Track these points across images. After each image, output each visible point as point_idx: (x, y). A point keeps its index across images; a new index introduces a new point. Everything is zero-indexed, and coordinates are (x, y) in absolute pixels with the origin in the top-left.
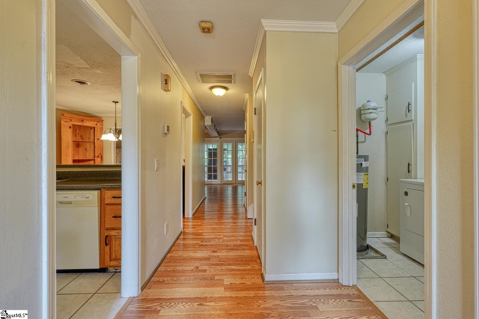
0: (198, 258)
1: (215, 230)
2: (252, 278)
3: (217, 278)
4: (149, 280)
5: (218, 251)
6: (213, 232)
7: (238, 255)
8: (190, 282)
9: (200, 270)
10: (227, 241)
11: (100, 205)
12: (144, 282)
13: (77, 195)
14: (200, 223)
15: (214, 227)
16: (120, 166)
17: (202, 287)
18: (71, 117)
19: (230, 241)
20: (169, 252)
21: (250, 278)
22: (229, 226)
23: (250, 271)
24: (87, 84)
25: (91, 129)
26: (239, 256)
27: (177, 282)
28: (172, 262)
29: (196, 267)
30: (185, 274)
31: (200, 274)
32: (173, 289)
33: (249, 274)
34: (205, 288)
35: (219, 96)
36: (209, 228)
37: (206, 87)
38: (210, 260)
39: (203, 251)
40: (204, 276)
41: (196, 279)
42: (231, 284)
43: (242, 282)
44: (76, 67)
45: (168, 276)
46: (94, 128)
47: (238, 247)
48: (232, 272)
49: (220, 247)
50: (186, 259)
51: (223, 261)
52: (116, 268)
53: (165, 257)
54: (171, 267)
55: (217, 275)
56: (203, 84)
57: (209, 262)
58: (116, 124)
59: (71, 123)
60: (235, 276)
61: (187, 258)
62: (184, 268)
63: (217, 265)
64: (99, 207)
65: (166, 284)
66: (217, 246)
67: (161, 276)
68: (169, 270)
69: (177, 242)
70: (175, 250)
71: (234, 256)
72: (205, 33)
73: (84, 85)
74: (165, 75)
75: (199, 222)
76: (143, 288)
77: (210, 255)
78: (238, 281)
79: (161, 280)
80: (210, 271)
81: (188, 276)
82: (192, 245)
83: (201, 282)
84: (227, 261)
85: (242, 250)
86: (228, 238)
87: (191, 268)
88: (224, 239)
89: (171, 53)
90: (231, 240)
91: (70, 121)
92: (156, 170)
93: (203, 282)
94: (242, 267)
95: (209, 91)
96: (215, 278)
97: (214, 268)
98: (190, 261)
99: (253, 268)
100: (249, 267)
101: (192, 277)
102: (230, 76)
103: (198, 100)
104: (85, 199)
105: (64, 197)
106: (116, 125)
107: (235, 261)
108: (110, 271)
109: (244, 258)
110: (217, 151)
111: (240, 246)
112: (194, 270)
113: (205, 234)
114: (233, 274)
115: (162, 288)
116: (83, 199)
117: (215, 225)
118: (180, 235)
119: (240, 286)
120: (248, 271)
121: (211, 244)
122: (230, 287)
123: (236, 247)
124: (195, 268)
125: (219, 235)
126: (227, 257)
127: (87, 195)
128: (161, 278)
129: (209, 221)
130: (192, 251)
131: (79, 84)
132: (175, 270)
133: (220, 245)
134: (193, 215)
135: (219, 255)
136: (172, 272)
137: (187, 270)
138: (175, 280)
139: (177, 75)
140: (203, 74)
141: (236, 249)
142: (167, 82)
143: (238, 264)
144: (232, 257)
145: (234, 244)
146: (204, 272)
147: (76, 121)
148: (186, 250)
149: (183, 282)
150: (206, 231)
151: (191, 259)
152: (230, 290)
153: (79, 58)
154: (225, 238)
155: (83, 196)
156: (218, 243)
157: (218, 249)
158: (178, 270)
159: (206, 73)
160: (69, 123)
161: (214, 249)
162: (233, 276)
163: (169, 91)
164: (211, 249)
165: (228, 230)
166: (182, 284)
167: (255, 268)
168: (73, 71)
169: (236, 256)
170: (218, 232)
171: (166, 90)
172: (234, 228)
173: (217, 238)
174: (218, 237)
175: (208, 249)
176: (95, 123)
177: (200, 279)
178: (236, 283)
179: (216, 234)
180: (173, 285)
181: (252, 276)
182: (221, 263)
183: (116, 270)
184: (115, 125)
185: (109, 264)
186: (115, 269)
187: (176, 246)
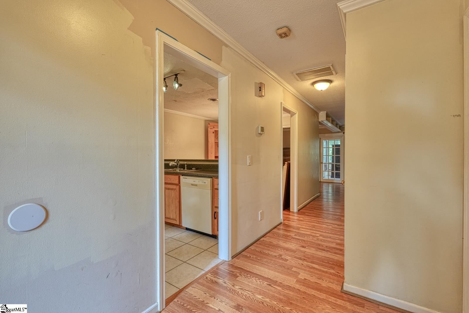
0: (285, 248)
1: (314, 227)
2: (330, 282)
3: (294, 270)
4: (240, 253)
5: (307, 247)
6: (311, 229)
7: (327, 256)
8: (269, 265)
9: (282, 258)
10: (321, 240)
11: (212, 189)
12: (236, 253)
13: (200, 180)
14: (302, 219)
15: (315, 225)
16: (217, 161)
17: (277, 272)
18: (214, 125)
19: (325, 241)
20: (263, 236)
21: (327, 281)
22: (331, 227)
23: (332, 275)
24: (217, 100)
26: (326, 258)
27: (259, 261)
28: (262, 245)
29: (280, 254)
30: (268, 258)
31: (281, 261)
32: (254, 265)
33: (330, 278)
34: (279, 274)
35: (322, 90)
36: (308, 225)
37: (306, 84)
38: (295, 253)
39: (292, 244)
40: (283, 264)
41: (275, 264)
42: (305, 279)
43: (317, 282)
44: (207, 90)
45: (254, 255)
47: (330, 249)
48: (312, 270)
49: (310, 244)
50: (274, 246)
51: (306, 257)
53: (259, 240)
54: (260, 249)
55: (295, 268)
56: (303, 82)
57: (293, 254)
59: (213, 129)
60: (313, 274)
61: (276, 245)
62: (270, 252)
63: (299, 259)
64: (212, 190)
65: (250, 260)
66: (308, 243)
67: (249, 253)
68: (257, 250)
69: (274, 230)
70: (269, 237)
71: (322, 256)
72: (283, 38)
73: (215, 101)
74: (259, 83)
75: (301, 217)
76: (233, 257)
77: (297, 248)
78: (313, 279)
79: (248, 256)
80: (291, 262)
81: (270, 260)
82: (285, 236)
83: (278, 268)
84: (311, 258)
85: (334, 253)
86: (324, 239)
87: (275, 254)
88: (318, 238)
89: (263, 63)
90: (327, 241)
92: (248, 165)
93: (280, 269)
94: (325, 268)
95: (311, 87)
96: (292, 268)
97: (296, 260)
98: (277, 248)
99: (337, 273)
100: (332, 271)
101: (273, 262)
102: (329, 69)
103: (305, 98)
104: (204, 184)
107: (320, 261)
109: (331, 262)
110: (340, 147)
111: (333, 249)
112: (277, 257)
113: (302, 229)
114: (311, 272)
115: (247, 262)
116: (202, 184)
117: (316, 223)
118: (279, 225)
119: (313, 285)
120: (329, 274)
121: (303, 239)
122: (302, 281)
123: (328, 249)
124: (278, 255)
125: (315, 233)
126: (313, 255)
127: (205, 181)
128: (249, 254)
129: (312, 218)
130: (283, 241)
131: (212, 101)
132: (262, 251)
133: (312, 242)
134: (299, 210)
135: (306, 251)
136: (259, 252)
137: (271, 255)
138: (258, 259)
139: (275, 80)
140: (299, 73)
141: (327, 251)
142: (260, 89)
143: (322, 265)
144: (319, 257)
145: (327, 245)
146: (285, 261)
148: (278, 239)
149: (264, 263)
150: (304, 227)
151: (279, 247)
152: (302, 284)
153: (206, 84)
154: (321, 238)
155: (203, 181)
156: (311, 240)
157: (308, 245)
158: (264, 252)
159: (301, 71)
161: (303, 245)
162: (311, 274)
163: (263, 96)
164: (301, 243)
165: (328, 231)
166: (263, 264)
167: (340, 274)
168: (207, 93)
169: (323, 256)
170: (316, 230)
171: (260, 96)
172: (336, 230)
173: (311, 235)
174: (314, 234)
175: (299, 243)
177: (278, 265)
178: (310, 280)
179: (313, 231)
180: (256, 262)
181: (332, 281)
182: (305, 258)
187: (271, 233)
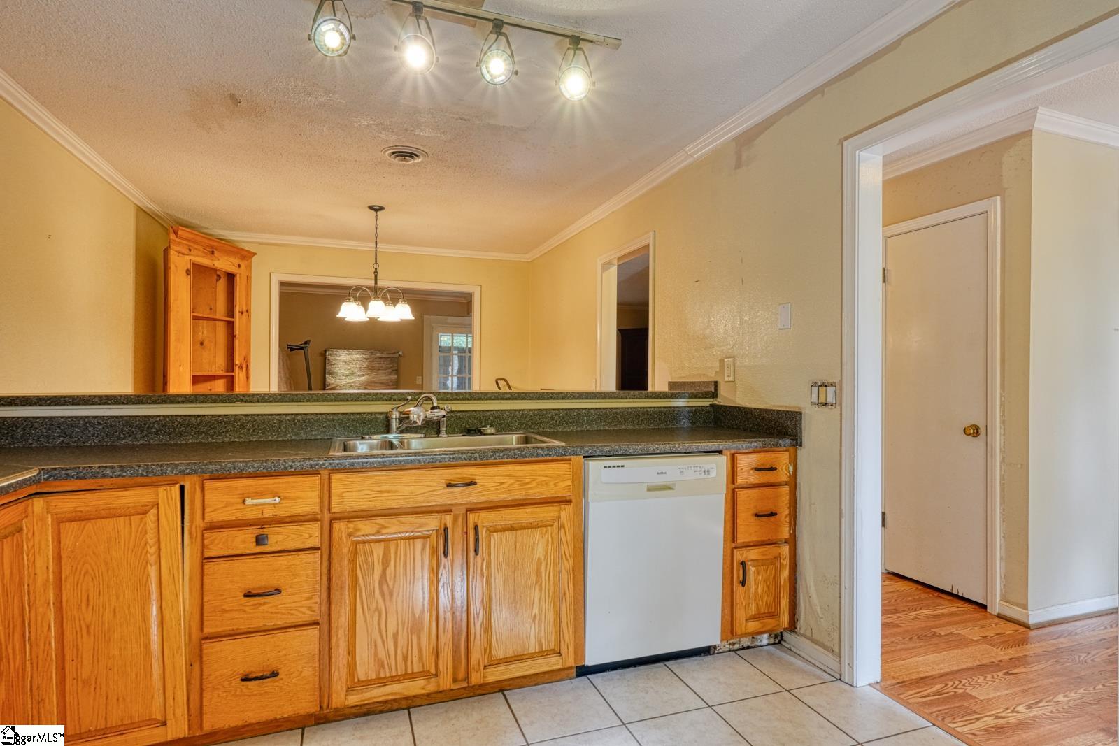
11: (727, 490)
13: (685, 466)
18: (189, 241)
25: (217, 280)
46: (231, 277)
52: (731, 641)
58: (376, 272)
59: (188, 258)
91: (186, 251)
104: (703, 476)
105: (658, 473)
106: (376, 277)
108: (721, 651)
116: (697, 476)
127: (706, 467)
147: (200, 253)
155: (699, 469)
160: (185, 256)
176: (237, 261)
183: (731, 647)
184: (373, 277)
185: (743, 629)
186: (730, 644)
